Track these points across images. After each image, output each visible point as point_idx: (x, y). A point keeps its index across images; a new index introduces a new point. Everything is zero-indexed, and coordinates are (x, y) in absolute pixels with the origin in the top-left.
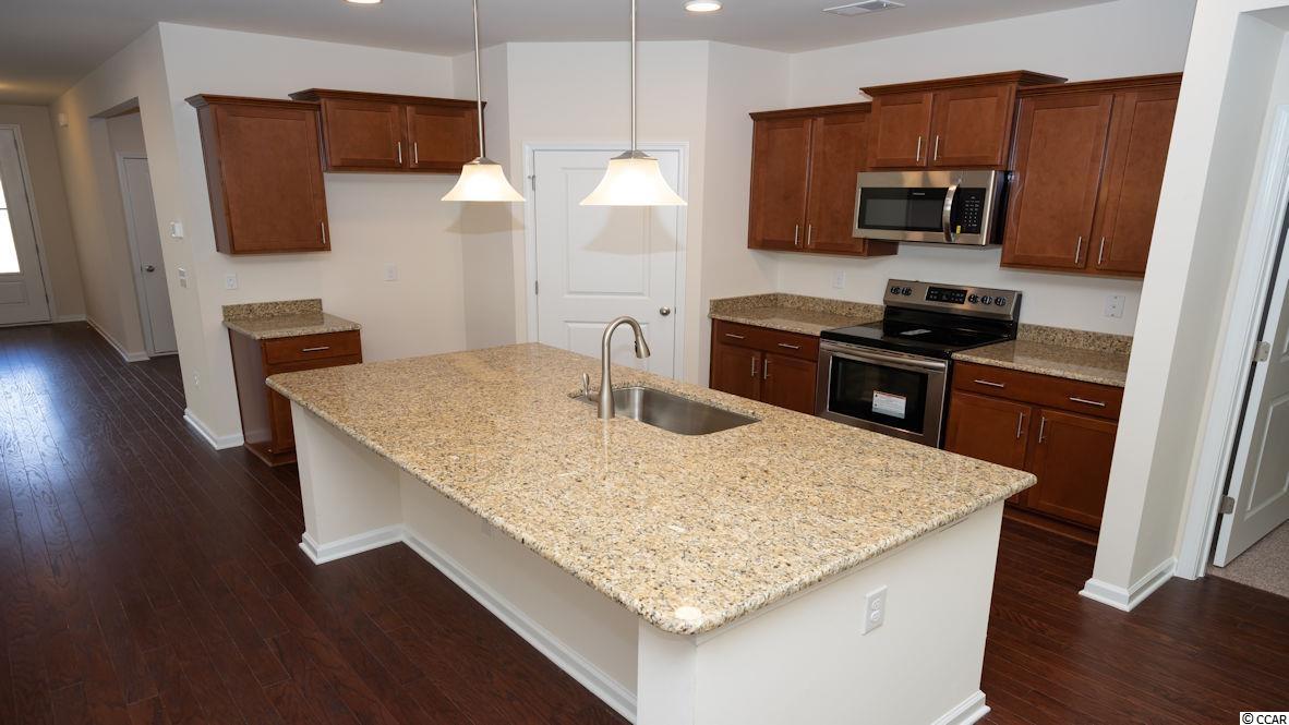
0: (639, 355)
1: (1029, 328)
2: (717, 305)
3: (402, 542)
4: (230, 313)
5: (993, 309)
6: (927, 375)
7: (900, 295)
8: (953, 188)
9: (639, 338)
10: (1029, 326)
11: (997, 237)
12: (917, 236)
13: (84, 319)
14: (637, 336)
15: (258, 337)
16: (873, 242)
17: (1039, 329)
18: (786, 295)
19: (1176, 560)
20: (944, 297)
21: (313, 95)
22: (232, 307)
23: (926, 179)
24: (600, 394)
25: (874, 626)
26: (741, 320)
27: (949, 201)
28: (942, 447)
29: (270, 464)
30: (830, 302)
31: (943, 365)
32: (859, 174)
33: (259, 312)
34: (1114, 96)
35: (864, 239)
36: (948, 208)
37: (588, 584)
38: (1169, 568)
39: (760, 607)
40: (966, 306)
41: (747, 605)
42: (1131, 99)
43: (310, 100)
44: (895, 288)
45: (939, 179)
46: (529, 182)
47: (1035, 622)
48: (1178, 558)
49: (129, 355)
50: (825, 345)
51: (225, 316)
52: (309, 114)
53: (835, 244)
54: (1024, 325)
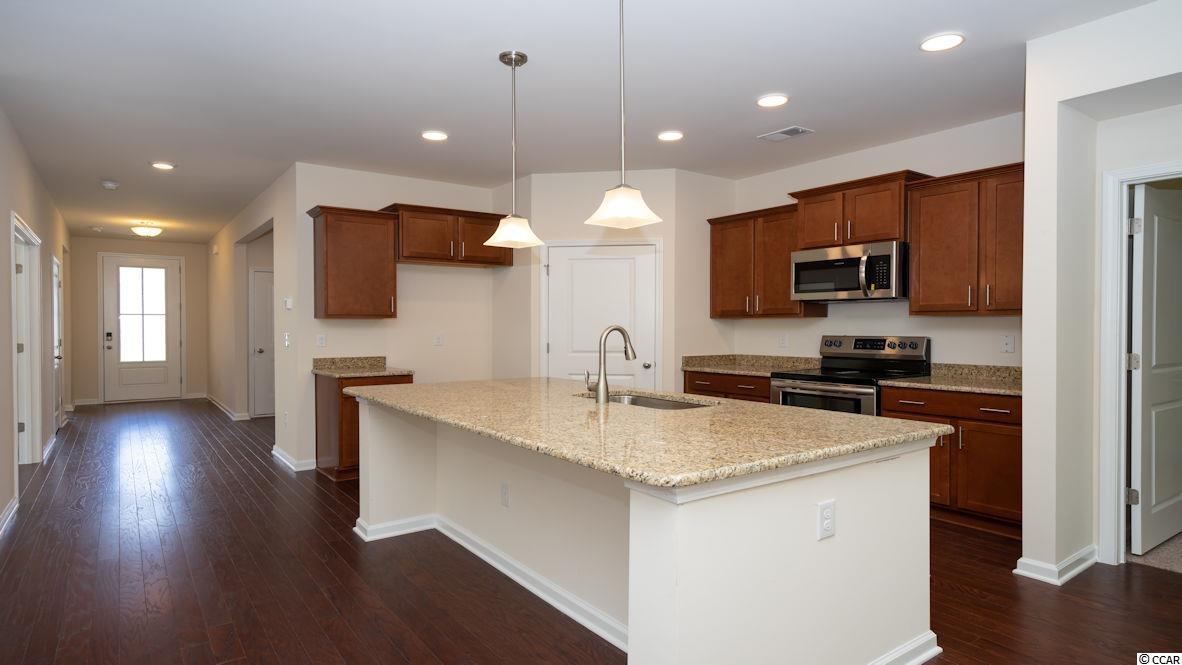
0: (627, 358)
1: (940, 366)
2: (688, 360)
3: (435, 529)
4: (318, 363)
5: (909, 352)
6: (860, 400)
7: (833, 346)
8: (864, 258)
9: (628, 344)
10: (940, 364)
11: (904, 291)
12: (843, 295)
13: (205, 396)
14: (626, 342)
15: (337, 376)
16: (807, 303)
17: (949, 367)
18: (742, 356)
19: (1096, 547)
20: (868, 346)
21: (395, 208)
22: (320, 360)
23: (844, 252)
24: (598, 384)
25: (828, 536)
26: (708, 370)
27: (863, 268)
28: (879, 414)
29: (334, 480)
30: (777, 358)
31: (872, 391)
32: (792, 253)
33: (340, 365)
34: (979, 183)
35: (801, 301)
36: (863, 275)
37: (589, 466)
38: (1091, 554)
39: (728, 477)
40: (888, 351)
41: (717, 472)
42: (992, 183)
43: (394, 211)
44: (828, 341)
45: (855, 251)
46: (544, 270)
47: (975, 590)
48: (1098, 544)
49: (235, 415)
50: (775, 383)
51: (314, 367)
52: (391, 223)
53: (777, 310)
54: (935, 364)
